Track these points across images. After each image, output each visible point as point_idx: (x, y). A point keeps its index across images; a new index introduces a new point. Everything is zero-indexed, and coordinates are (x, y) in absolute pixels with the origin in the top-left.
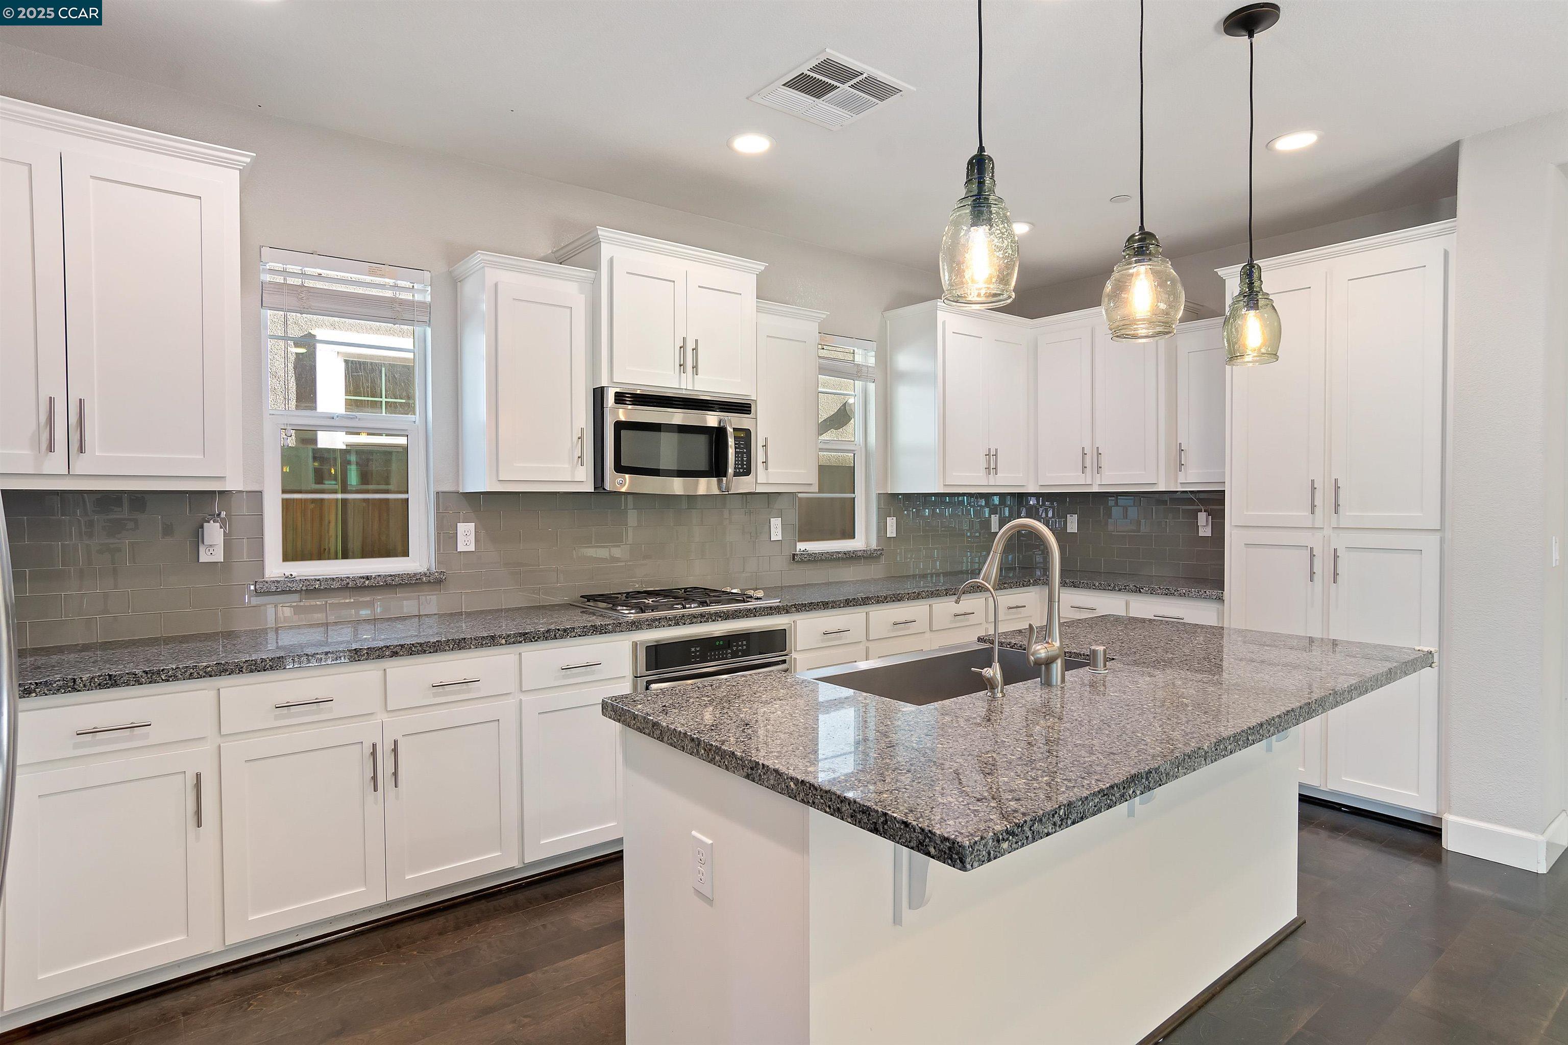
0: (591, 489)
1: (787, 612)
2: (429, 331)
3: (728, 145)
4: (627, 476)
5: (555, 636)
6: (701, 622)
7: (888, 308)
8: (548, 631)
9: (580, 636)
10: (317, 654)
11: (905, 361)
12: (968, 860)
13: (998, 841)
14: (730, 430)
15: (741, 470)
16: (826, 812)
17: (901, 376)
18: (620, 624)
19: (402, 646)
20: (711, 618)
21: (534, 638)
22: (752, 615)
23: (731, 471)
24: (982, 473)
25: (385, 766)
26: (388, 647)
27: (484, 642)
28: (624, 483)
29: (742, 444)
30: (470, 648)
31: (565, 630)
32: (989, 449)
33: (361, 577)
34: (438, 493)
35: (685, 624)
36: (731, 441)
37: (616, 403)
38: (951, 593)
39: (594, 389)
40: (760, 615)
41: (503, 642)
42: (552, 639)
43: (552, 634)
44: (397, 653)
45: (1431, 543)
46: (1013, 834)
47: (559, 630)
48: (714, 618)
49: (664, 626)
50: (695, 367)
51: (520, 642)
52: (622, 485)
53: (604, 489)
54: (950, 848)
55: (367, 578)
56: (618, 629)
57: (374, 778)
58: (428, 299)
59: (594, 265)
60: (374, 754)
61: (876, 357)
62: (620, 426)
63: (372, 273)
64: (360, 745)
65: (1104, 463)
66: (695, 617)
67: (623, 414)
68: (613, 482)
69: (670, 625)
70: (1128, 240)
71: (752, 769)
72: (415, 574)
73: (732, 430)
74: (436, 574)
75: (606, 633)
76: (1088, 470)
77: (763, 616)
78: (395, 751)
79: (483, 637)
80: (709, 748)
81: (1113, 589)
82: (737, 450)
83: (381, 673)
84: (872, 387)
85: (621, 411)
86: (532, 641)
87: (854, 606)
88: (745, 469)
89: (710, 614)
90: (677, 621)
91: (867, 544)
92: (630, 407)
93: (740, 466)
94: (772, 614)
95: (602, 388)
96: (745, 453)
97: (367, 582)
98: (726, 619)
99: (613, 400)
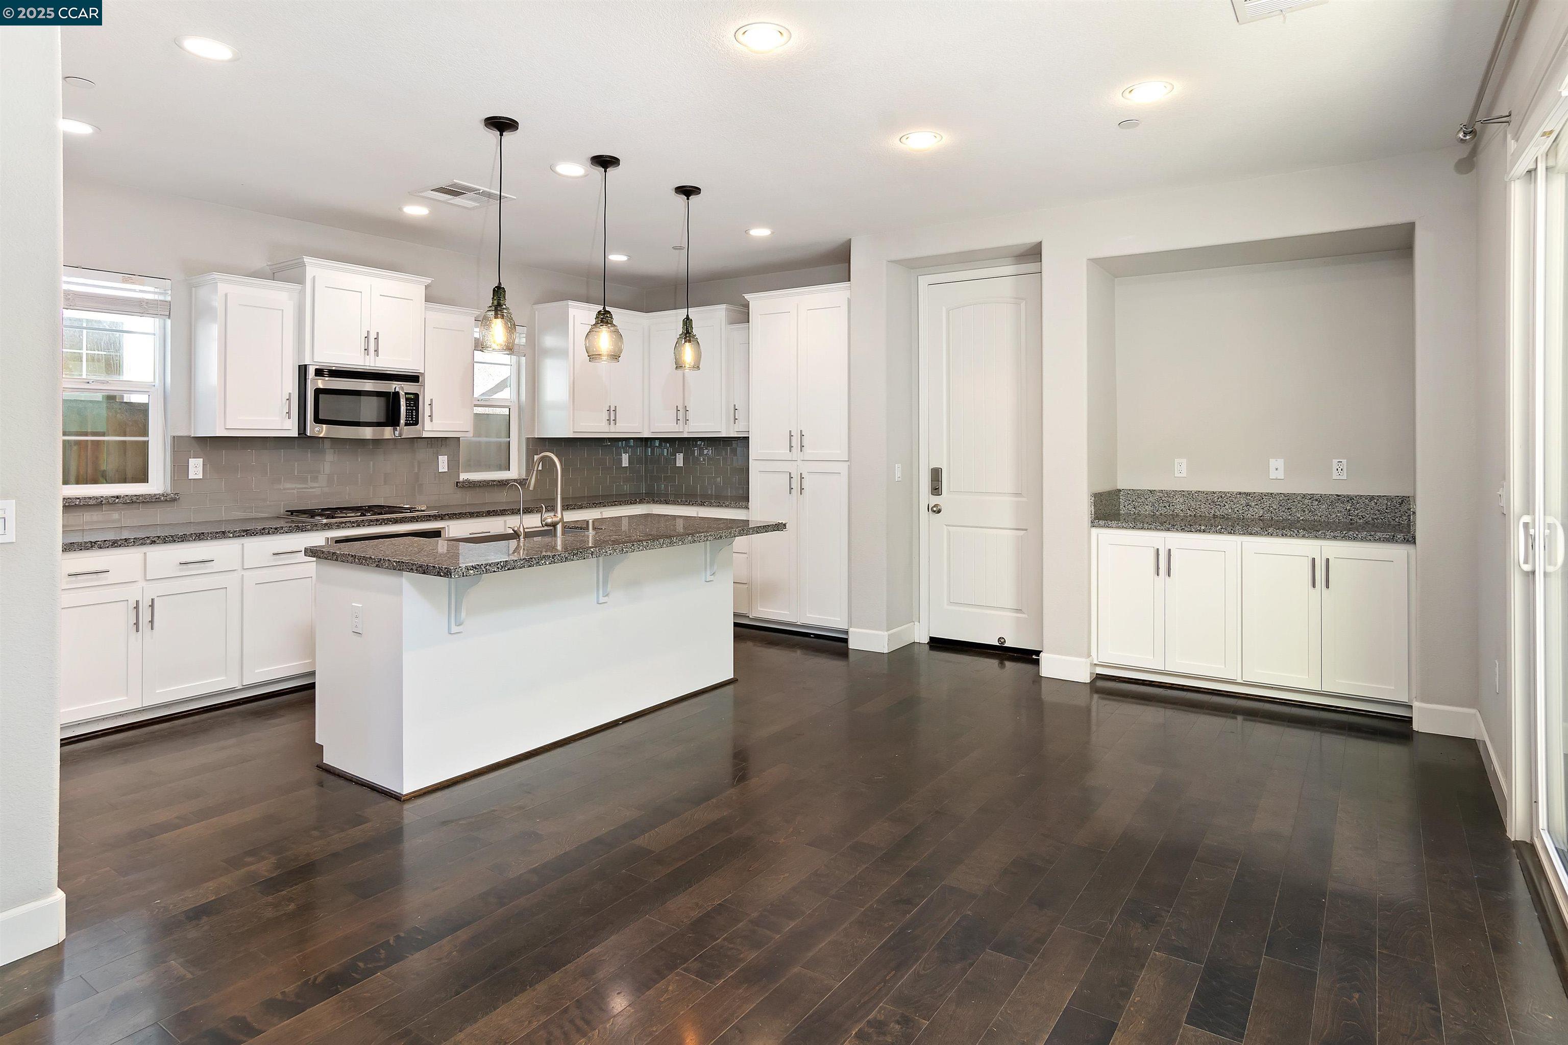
0: (295, 434)
1: (442, 519)
2: (169, 322)
3: (400, 209)
4: (324, 426)
5: (269, 532)
6: (376, 525)
7: (535, 304)
8: (264, 528)
9: (286, 532)
10: (98, 541)
11: (549, 341)
12: (453, 574)
13: (468, 569)
14: (402, 393)
15: (411, 422)
16: (407, 571)
17: (546, 352)
18: (316, 525)
19: (159, 537)
20: (384, 522)
21: (253, 533)
22: (415, 520)
23: (402, 421)
24: (605, 423)
25: (145, 616)
26: (148, 538)
27: (217, 536)
28: (323, 431)
29: (412, 404)
30: (207, 539)
31: (276, 529)
32: (610, 406)
33: (112, 497)
34: (174, 437)
35: (364, 526)
36: (403, 402)
37: (316, 376)
38: (572, 507)
39: (299, 366)
40: (422, 521)
41: (231, 535)
42: (266, 534)
43: (267, 531)
44: (155, 542)
45: (843, 468)
46: (476, 568)
47: (271, 528)
48: (386, 522)
49: (349, 527)
50: (376, 351)
51: (243, 536)
52: (320, 432)
53: (306, 435)
54: (447, 571)
55: (117, 497)
56: (315, 528)
57: (137, 624)
58: (169, 298)
59: (300, 280)
60: (137, 608)
61: (526, 337)
62: (318, 392)
63: (125, 281)
64: (126, 602)
65: (690, 415)
66: (372, 521)
67: (321, 383)
68: (312, 430)
69: (353, 526)
70: (598, 312)
71: (379, 562)
72: (155, 495)
73: (404, 394)
74: (172, 495)
75: (306, 531)
76: (680, 422)
77: (423, 521)
78: (152, 606)
79: (217, 532)
80: (360, 558)
81: (689, 504)
82: (408, 408)
83: (142, 555)
84: (523, 359)
85: (320, 381)
86: (252, 535)
87: (494, 515)
88: (414, 420)
89: (384, 520)
90: (358, 525)
91: (519, 475)
92: (327, 379)
93: (410, 419)
94: (430, 520)
95: (306, 366)
96: (414, 410)
97: (117, 500)
98: (395, 523)
99: (314, 374)
